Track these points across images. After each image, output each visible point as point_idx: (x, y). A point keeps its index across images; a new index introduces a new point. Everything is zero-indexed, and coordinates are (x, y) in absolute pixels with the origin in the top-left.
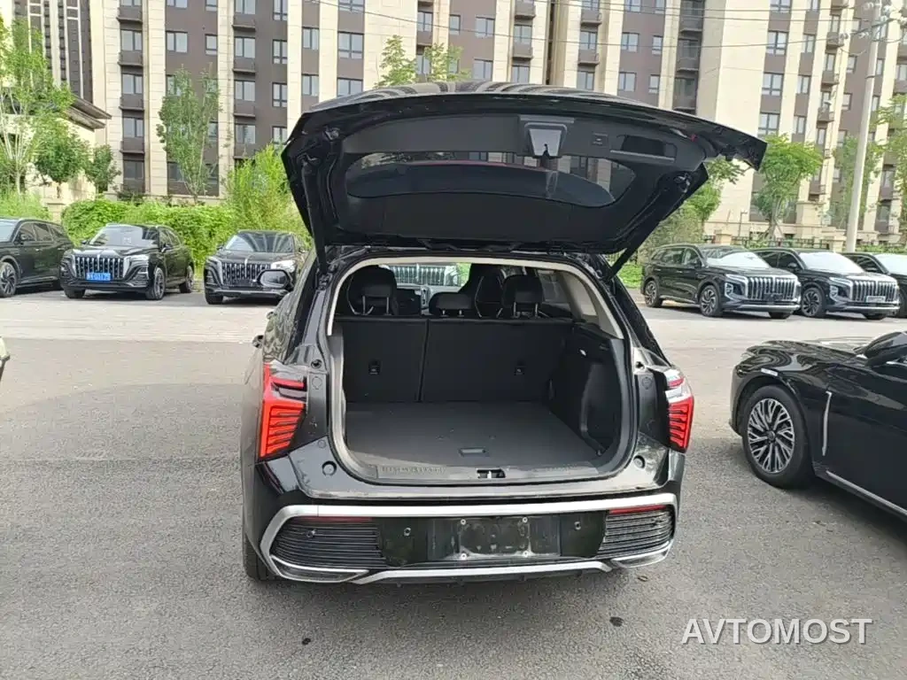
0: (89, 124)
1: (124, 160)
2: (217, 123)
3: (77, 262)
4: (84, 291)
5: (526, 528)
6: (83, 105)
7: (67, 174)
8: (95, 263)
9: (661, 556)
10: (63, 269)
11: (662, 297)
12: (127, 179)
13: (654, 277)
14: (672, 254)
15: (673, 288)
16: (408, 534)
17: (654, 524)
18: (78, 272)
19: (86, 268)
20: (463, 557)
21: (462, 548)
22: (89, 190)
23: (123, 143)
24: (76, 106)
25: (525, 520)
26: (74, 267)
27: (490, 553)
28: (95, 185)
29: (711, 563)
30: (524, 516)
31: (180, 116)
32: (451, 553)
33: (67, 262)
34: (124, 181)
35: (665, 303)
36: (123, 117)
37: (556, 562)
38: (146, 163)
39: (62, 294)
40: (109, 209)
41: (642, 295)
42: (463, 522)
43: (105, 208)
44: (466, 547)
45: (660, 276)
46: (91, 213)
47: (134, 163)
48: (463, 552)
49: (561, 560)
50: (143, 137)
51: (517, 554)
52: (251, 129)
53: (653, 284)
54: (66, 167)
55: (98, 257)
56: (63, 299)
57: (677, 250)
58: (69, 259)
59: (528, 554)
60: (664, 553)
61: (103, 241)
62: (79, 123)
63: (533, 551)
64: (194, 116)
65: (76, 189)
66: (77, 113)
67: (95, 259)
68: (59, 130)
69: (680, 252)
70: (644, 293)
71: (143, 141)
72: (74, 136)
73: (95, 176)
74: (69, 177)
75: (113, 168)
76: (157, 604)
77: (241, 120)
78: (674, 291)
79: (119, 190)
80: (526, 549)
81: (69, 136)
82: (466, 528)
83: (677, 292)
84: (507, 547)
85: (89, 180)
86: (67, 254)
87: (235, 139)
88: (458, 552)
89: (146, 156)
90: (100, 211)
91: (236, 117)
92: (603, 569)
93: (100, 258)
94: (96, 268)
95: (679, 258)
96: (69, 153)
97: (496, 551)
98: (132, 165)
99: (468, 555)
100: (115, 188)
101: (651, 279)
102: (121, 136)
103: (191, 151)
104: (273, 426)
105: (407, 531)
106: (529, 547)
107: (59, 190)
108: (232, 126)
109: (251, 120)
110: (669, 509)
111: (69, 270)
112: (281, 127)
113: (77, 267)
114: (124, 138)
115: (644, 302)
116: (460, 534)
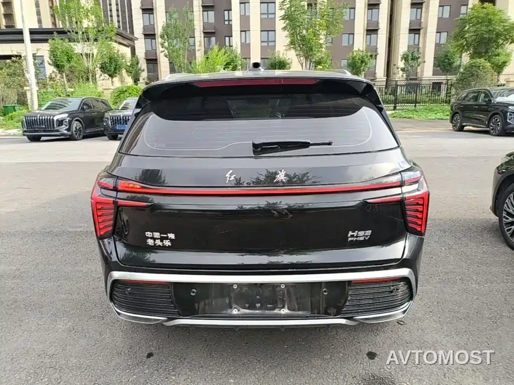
0: (127, 44)
1: (147, 63)
2: (194, 37)
3: (111, 119)
4: (117, 136)
5: (284, 293)
6: (122, 34)
7: (116, 73)
8: (120, 119)
9: (401, 314)
10: (105, 124)
11: (464, 124)
12: (149, 74)
13: (458, 111)
14: (471, 96)
15: (471, 118)
16: (194, 294)
17: (392, 292)
18: (112, 125)
19: (116, 123)
20: (235, 312)
21: (234, 306)
22: (129, 81)
23: (146, 53)
24: (118, 34)
25: (283, 287)
26: (110, 123)
27: (257, 310)
28: (132, 78)
29: (458, 312)
30: (282, 283)
31: (173, 35)
32: (225, 309)
33: (106, 120)
34: (148, 75)
35: (466, 128)
36: (145, 39)
37: (307, 318)
38: (159, 64)
39: (106, 138)
40: (135, 90)
41: (451, 124)
42: (235, 287)
43: (133, 90)
44: (238, 305)
45: (462, 111)
46: (126, 93)
47: (152, 64)
48: (235, 308)
49: (311, 317)
50: (156, 50)
51: (276, 311)
52: (213, 39)
53: (458, 117)
54: (115, 69)
55: (122, 116)
56: (107, 140)
57: (474, 92)
58: (107, 118)
59: (285, 311)
60: (404, 312)
61: (128, 107)
62: (120, 43)
63: (289, 309)
64: (180, 34)
65: (122, 81)
66: (120, 38)
67: (120, 117)
68: (110, 48)
69: (476, 94)
70: (452, 122)
71: (156, 51)
72: (118, 51)
73: (131, 73)
74: (117, 74)
75: (141, 68)
76: (71, 324)
77: (208, 34)
78: (473, 120)
79: (146, 81)
80: (283, 307)
81: (116, 51)
82: (237, 291)
83: (476, 121)
84: (268, 306)
85: (128, 75)
86: (106, 115)
87: (204, 47)
88: (231, 308)
89: (158, 60)
90: (130, 91)
91: (204, 33)
92: (349, 324)
93: (123, 117)
94: (121, 123)
95: (476, 98)
96: (116, 61)
97: (259, 309)
98: (151, 66)
99: (239, 310)
100: (144, 79)
101: (457, 113)
102: (144, 50)
103: (180, 55)
104: (100, 216)
105: (193, 292)
106: (286, 307)
107: (112, 82)
108: (203, 38)
109: (213, 34)
110: (405, 279)
111: (107, 124)
112: (229, 37)
113: (111, 123)
114: (146, 51)
115: (452, 128)
116: (232, 295)
